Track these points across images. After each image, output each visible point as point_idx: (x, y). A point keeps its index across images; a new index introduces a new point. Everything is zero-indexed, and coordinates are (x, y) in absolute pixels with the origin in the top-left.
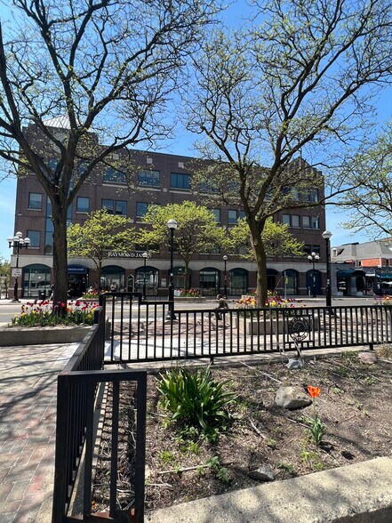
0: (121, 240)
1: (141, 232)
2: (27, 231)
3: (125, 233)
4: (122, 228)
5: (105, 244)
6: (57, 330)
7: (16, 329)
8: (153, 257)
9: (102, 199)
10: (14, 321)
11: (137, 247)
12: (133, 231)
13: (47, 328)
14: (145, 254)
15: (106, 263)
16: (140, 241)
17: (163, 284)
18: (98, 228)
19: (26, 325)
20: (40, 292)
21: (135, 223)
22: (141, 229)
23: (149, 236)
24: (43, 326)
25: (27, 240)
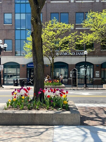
0: (67, 42)
1: (81, 35)
2: (4, 40)
3: (69, 37)
4: (67, 33)
5: (57, 45)
6: (42, 114)
7: (10, 111)
8: (89, 55)
9: (51, 13)
10: (8, 104)
11: (79, 47)
12: (76, 35)
13: (34, 112)
14: (86, 52)
15: (57, 60)
16: (81, 42)
17: (97, 75)
18: (51, 33)
19: (17, 108)
20: (14, 81)
21: (75, 29)
22: (81, 33)
23: (88, 38)
24: (30, 109)
25: (6, 45)
